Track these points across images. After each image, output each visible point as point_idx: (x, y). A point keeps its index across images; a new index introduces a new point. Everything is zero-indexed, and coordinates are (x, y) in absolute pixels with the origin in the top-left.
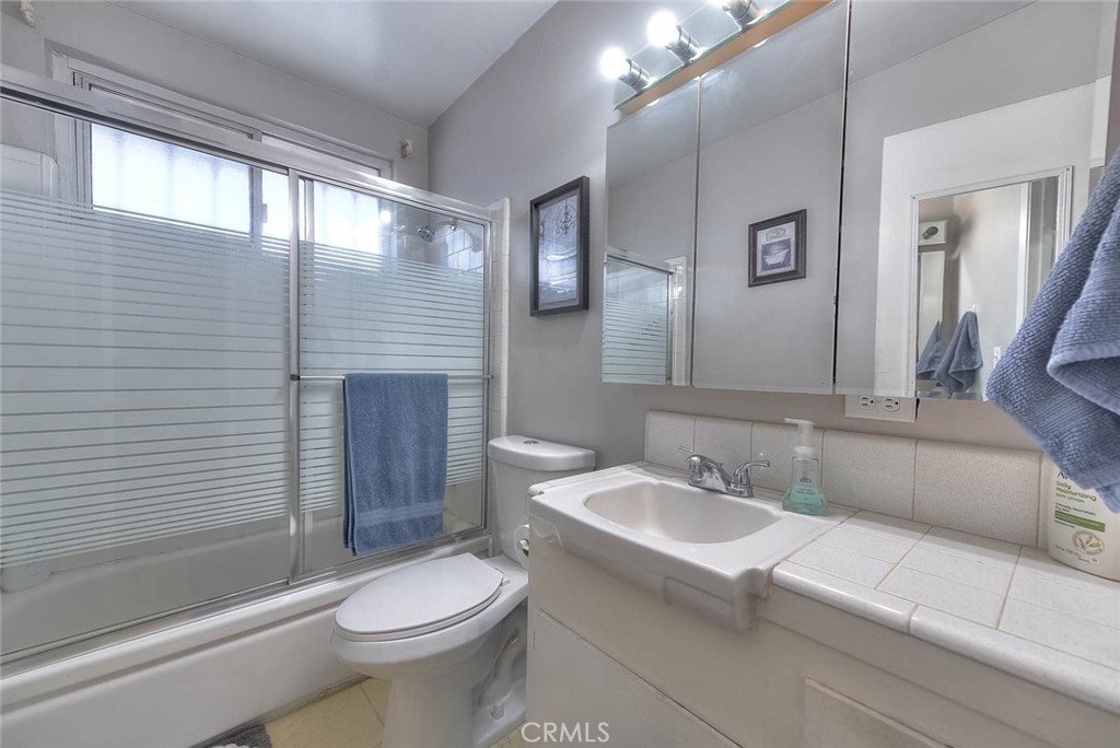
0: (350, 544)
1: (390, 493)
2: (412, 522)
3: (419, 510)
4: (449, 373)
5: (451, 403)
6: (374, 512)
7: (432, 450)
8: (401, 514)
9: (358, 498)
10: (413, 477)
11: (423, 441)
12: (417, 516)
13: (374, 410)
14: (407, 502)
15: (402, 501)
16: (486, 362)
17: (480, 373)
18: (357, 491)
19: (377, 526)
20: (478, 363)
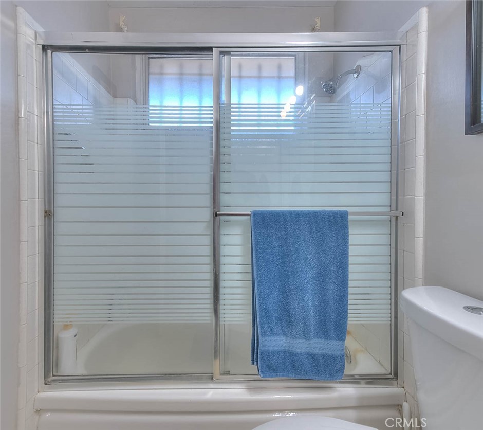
0: (255, 363)
1: (290, 324)
2: (312, 356)
3: (318, 346)
4: (349, 210)
5: (352, 239)
6: (276, 338)
7: (331, 287)
8: (301, 346)
9: (261, 323)
10: (312, 313)
11: (321, 276)
12: (317, 351)
13: (275, 244)
14: (306, 335)
15: (301, 334)
16: (394, 198)
17: (387, 209)
18: (261, 318)
19: (278, 352)
20: (384, 199)
